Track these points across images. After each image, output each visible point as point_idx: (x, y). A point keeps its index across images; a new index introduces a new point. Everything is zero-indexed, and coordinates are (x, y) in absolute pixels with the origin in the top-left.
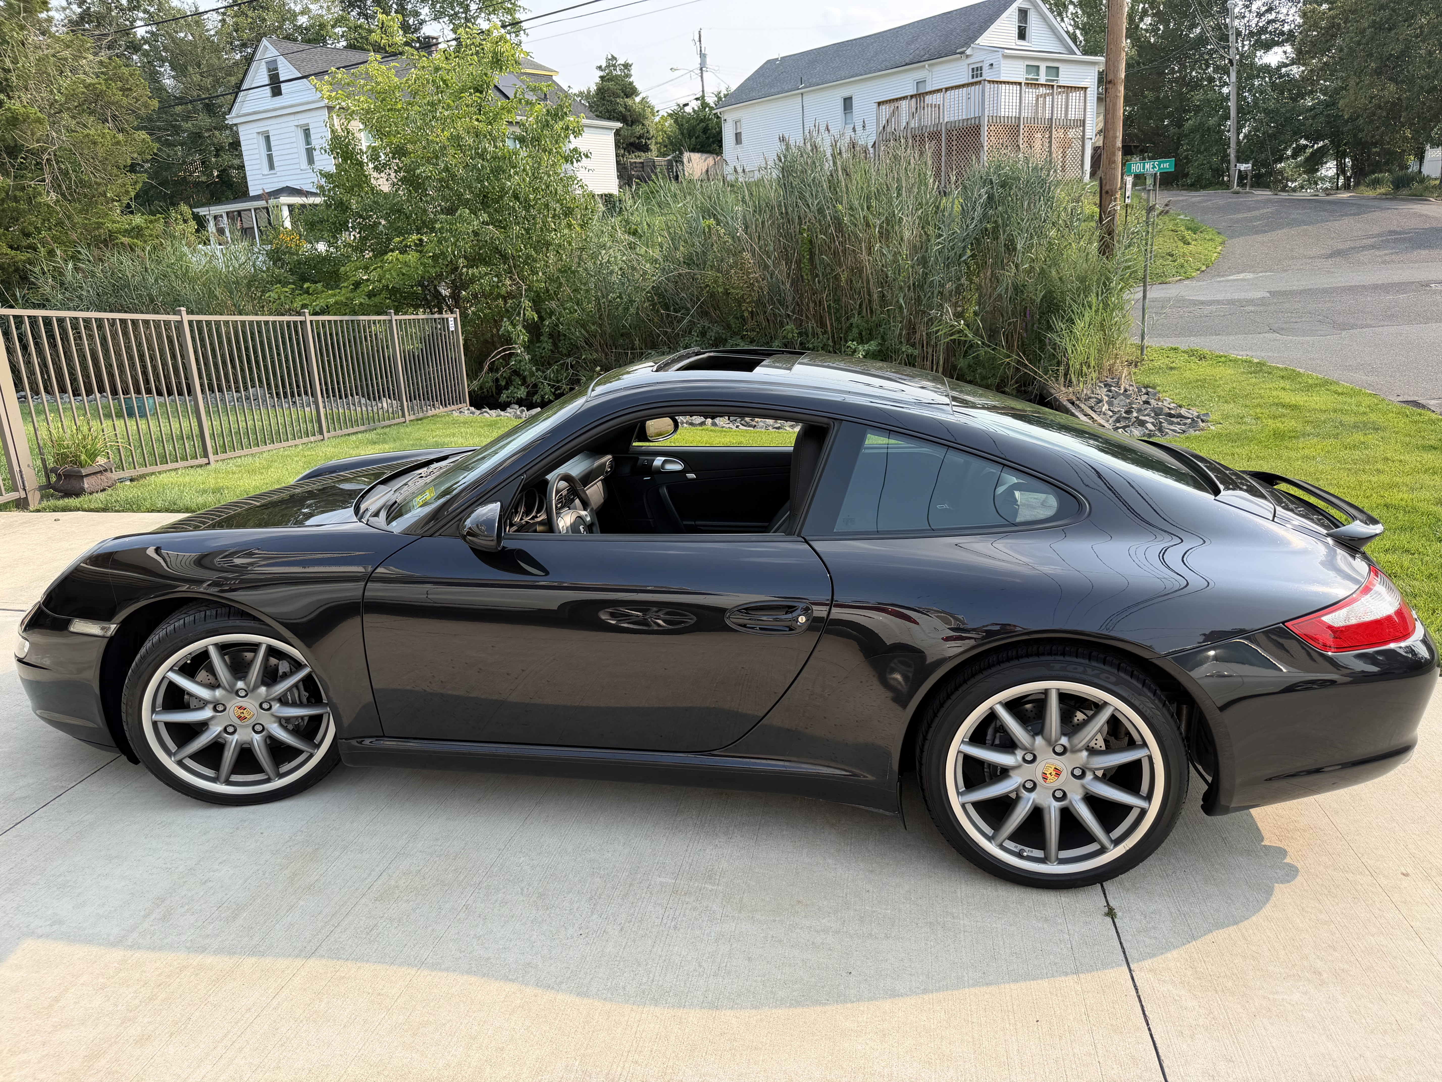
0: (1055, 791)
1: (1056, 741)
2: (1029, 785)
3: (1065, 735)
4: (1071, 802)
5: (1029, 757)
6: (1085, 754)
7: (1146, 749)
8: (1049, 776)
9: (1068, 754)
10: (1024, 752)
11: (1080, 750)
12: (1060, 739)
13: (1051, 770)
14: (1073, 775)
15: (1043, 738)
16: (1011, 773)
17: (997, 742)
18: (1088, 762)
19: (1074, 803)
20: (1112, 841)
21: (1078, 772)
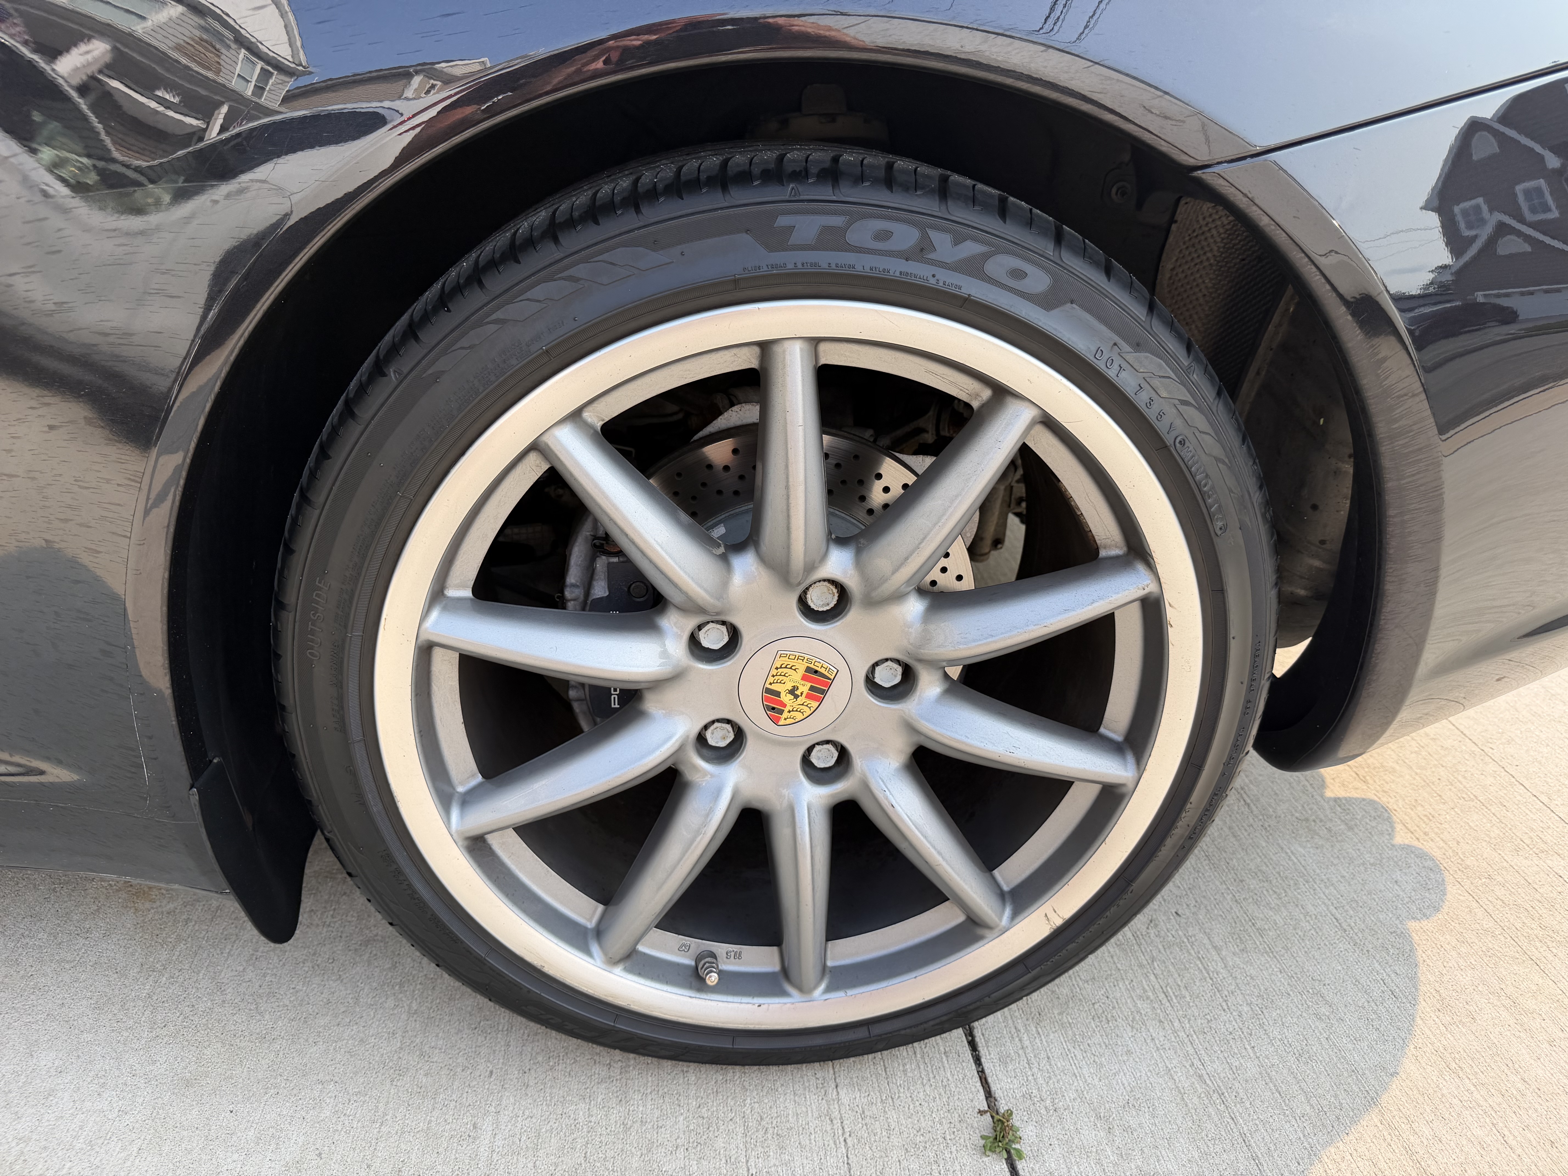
0: (810, 750)
1: (810, 568)
2: (719, 737)
3: (842, 541)
4: (865, 785)
5: (714, 638)
6: (915, 607)
7: (1141, 567)
8: (786, 698)
9: (853, 615)
10: (690, 623)
11: (898, 597)
12: (824, 556)
13: (795, 678)
14: (871, 684)
15: (762, 559)
16: (651, 704)
17: (600, 590)
18: (926, 638)
19: (877, 786)
20: (1002, 896)
21: (888, 676)
